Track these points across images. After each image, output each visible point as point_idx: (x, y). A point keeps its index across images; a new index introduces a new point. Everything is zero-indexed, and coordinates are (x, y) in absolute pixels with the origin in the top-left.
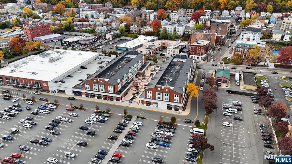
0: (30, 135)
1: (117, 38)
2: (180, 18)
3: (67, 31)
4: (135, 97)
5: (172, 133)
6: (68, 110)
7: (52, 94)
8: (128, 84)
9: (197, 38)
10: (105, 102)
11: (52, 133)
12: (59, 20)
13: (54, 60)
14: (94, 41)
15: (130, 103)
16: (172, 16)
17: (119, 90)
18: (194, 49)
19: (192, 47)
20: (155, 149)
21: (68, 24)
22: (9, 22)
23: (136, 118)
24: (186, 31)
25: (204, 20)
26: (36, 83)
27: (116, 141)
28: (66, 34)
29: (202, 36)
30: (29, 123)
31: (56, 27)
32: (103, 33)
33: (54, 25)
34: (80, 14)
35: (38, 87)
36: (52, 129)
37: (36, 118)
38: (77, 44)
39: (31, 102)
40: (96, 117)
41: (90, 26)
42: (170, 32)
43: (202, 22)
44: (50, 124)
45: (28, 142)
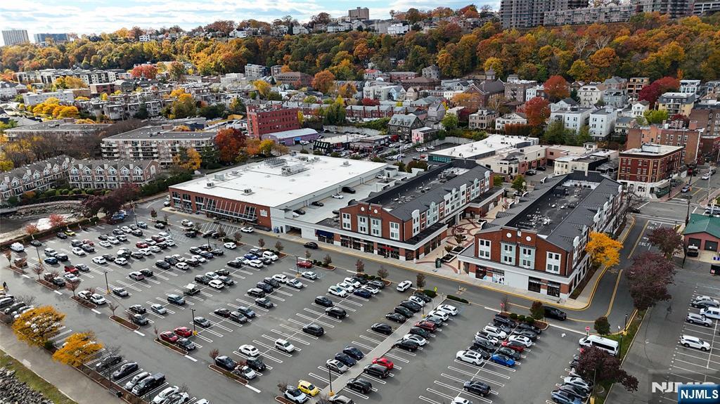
0: (218, 301)
1: (437, 141)
2: (606, 99)
3: (331, 124)
4: (453, 256)
5: (528, 339)
6: (301, 266)
7: (276, 235)
8: (438, 226)
9: (643, 139)
10: (381, 259)
11: (260, 304)
12: (319, 102)
13: (291, 171)
14: (384, 145)
15: (437, 267)
16: (583, 94)
17: (415, 236)
18: (629, 164)
19: (625, 159)
20: (477, 365)
21: (335, 109)
22: (223, 106)
23: (445, 298)
24: (616, 126)
25: (672, 100)
26: (248, 209)
27: (388, 338)
28: (327, 132)
29: (659, 136)
30: (221, 280)
31: (309, 117)
32: (405, 127)
33: (307, 112)
34: (364, 92)
35: (251, 218)
36: (260, 296)
37: (234, 273)
38: (345, 149)
39: (233, 244)
40: (353, 284)
41: (379, 113)
42: (571, 127)
43: (667, 106)
44: (259, 286)
45: (212, 314)
